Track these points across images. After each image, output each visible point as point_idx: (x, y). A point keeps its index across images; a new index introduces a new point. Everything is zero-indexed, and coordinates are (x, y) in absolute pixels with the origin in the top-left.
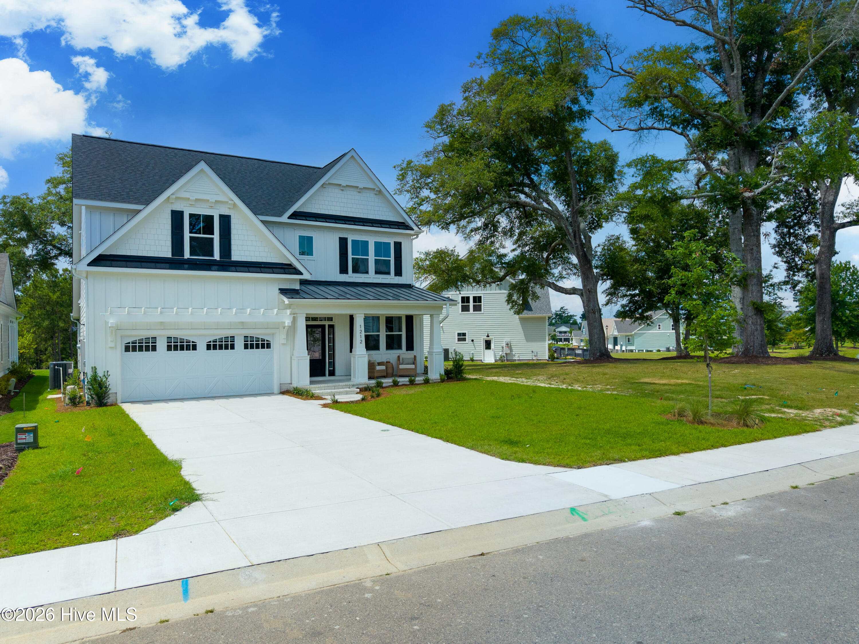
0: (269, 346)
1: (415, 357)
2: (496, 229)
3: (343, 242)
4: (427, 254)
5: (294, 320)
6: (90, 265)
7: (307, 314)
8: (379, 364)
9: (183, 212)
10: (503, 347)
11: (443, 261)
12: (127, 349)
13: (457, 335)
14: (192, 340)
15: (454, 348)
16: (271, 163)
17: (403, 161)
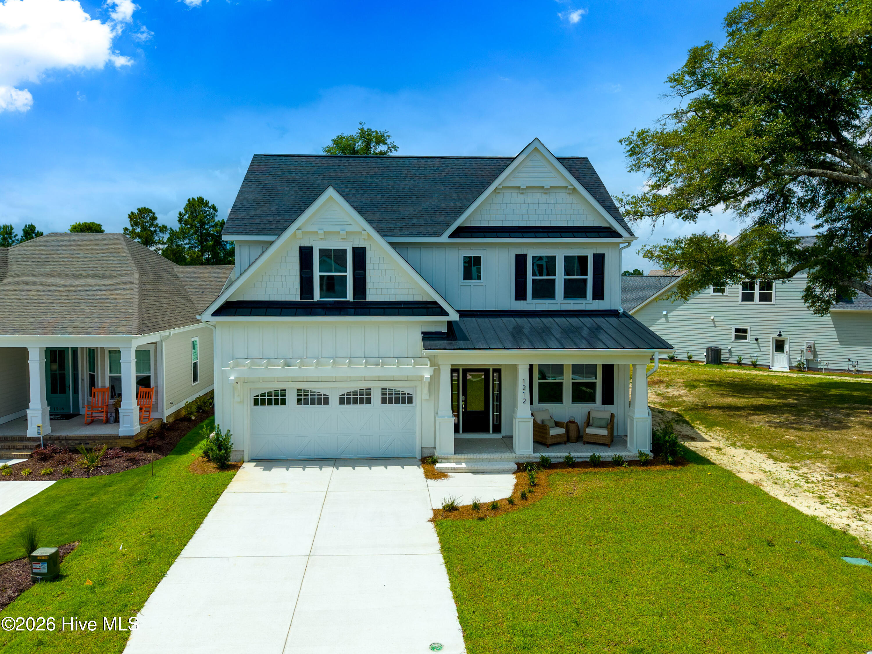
0: (410, 401)
1: (612, 415)
2: (787, 201)
3: (521, 260)
4: (678, 242)
5: (437, 372)
6: (216, 314)
7: (452, 365)
8: (558, 424)
9: (312, 248)
10: (802, 351)
11: (700, 249)
12: (256, 403)
13: (733, 331)
14: (323, 392)
15: (730, 347)
16: (455, 161)
17: (633, 132)
